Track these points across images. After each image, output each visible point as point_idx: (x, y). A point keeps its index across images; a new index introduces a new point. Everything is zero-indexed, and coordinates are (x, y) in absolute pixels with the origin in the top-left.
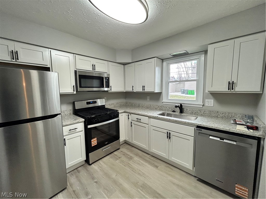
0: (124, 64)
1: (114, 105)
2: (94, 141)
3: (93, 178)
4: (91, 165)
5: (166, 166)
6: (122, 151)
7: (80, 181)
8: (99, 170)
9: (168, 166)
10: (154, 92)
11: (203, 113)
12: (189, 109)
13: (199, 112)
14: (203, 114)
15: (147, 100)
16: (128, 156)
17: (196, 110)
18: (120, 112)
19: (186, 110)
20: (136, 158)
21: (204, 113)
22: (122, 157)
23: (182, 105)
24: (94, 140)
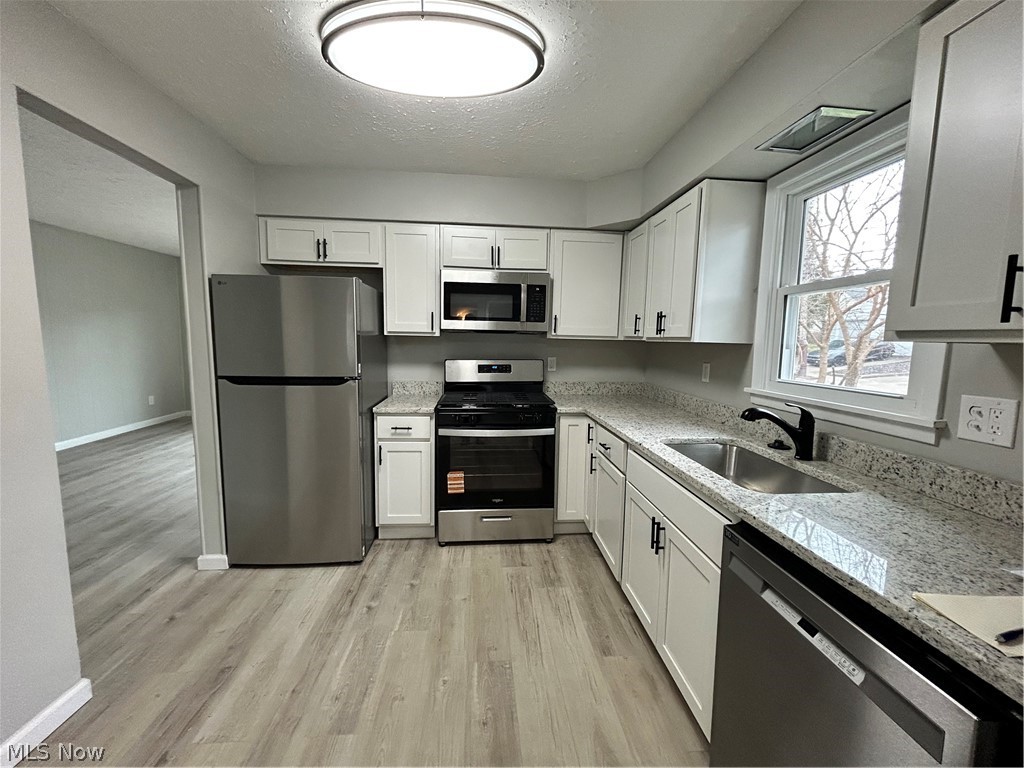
0: (625, 230)
1: (587, 387)
2: (455, 479)
3: (416, 576)
4: (443, 546)
5: (644, 674)
6: (549, 551)
7: (390, 565)
8: (443, 566)
9: (656, 676)
10: (690, 338)
11: (927, 482)
12: (851, 443)
13: (906, 468)
14: (927, 489)
15: (703, 380)
16: (552, 573)
17: (890, 452)
18: (561, 409)
19: (836, 447)
20: (568, 591)
21: (938, 481)
22: (530, 565)
23: (815, 413)
24: (454, 475)
